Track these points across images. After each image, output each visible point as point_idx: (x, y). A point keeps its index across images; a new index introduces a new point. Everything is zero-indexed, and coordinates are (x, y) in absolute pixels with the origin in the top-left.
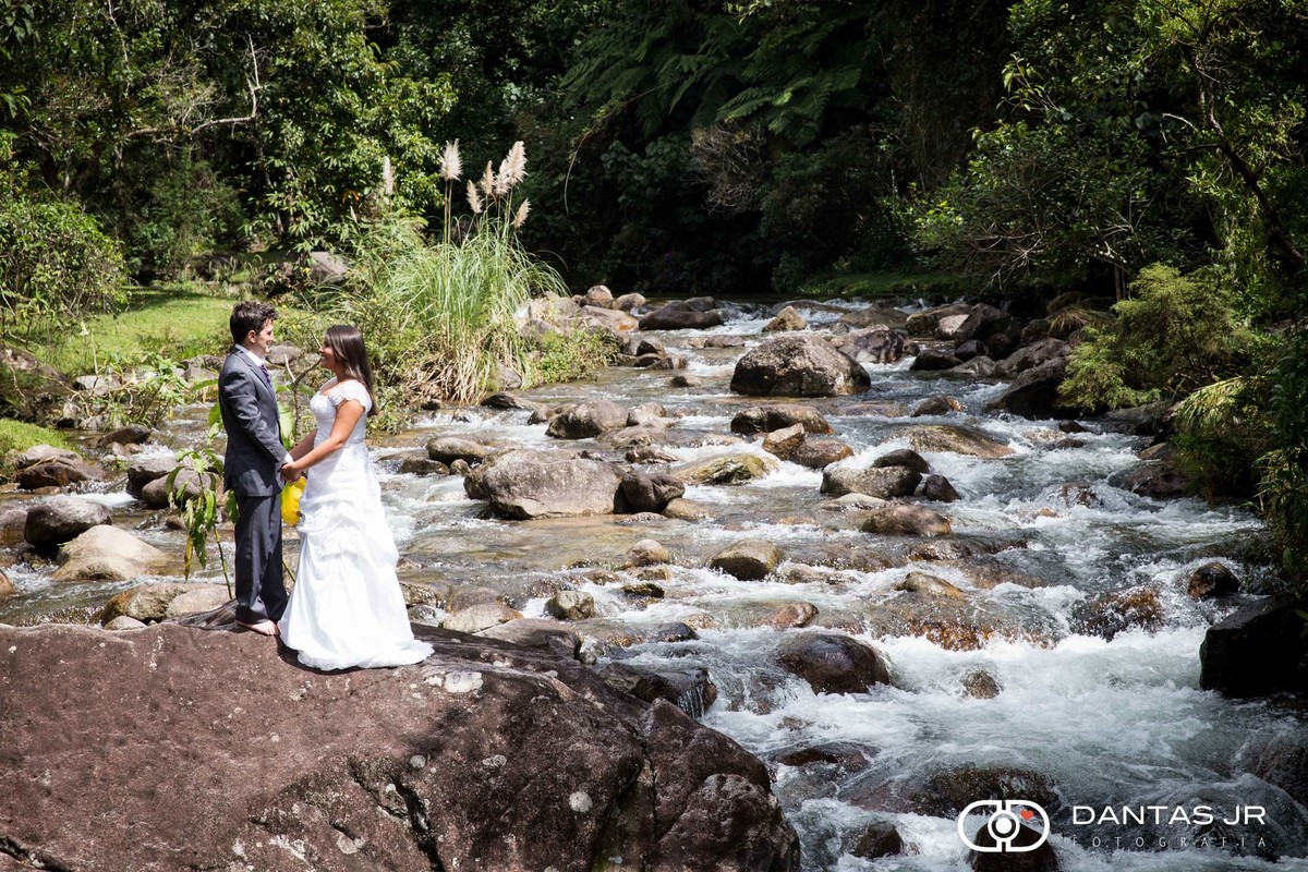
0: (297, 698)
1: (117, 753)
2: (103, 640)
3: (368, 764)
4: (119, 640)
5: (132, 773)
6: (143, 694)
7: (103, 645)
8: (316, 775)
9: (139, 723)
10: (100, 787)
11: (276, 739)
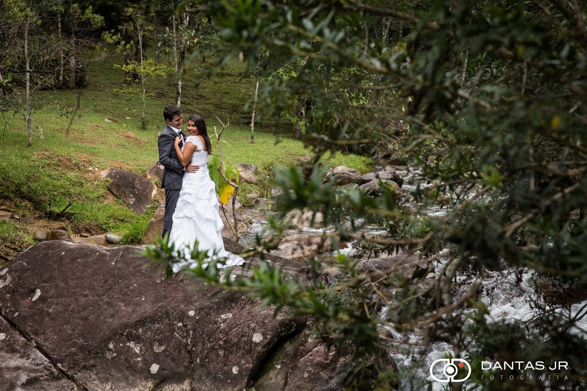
0: (158, 281)
1: (83, 300)
2: (98, 251)
3: (172, 313)
4: (105, 252)
5: (84, 309)
6: (104, 276)
7: (97, 254)
8: (151, 316)
9: (96, 288)
10: (69, 314)
11: (143, 299)
